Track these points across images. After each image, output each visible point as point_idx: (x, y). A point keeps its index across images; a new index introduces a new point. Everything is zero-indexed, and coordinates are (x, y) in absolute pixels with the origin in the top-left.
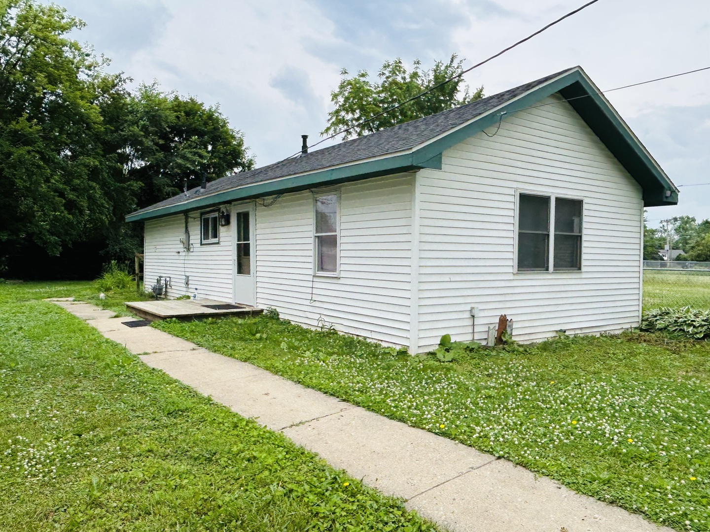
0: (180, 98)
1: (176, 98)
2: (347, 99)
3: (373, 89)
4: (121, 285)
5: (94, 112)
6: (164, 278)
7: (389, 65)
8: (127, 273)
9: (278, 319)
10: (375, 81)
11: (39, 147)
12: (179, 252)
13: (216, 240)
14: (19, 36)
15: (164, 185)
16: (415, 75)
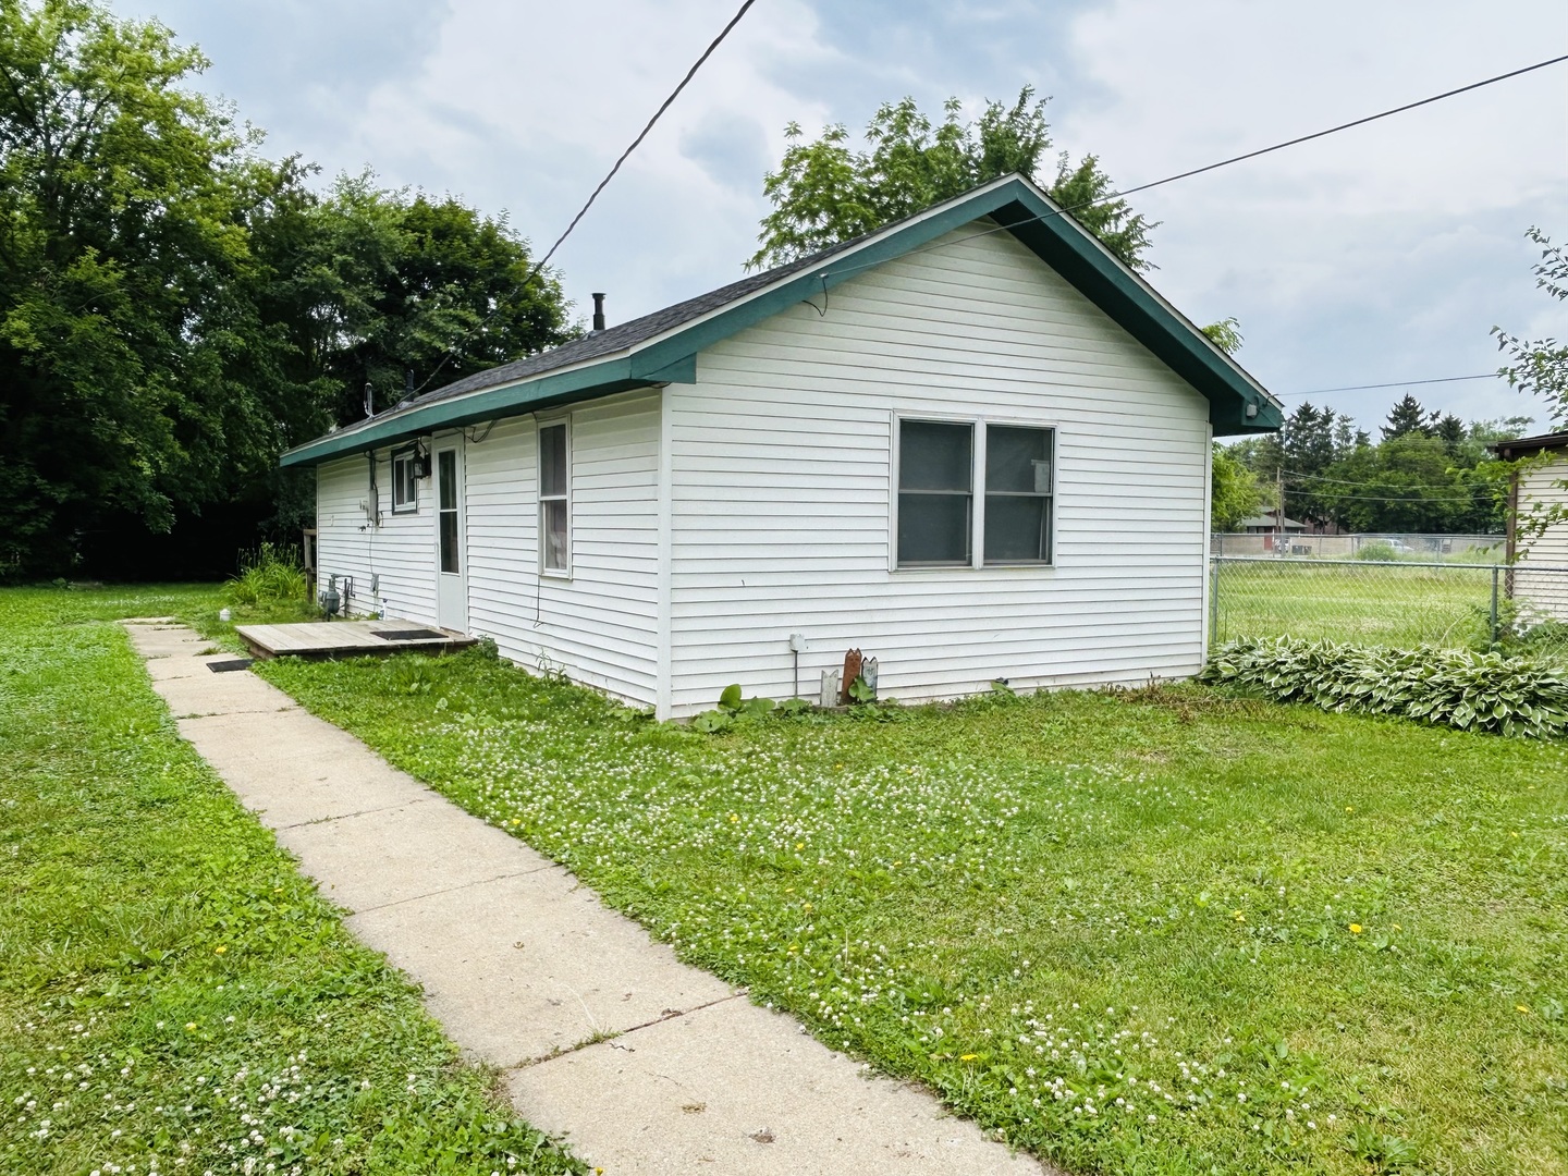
0: (428, 200)
1: (421, 202)
2: (798, 189)
3: (853, 166)
4: (280, 591)
5: (234, 241)
6: (343, 579)
7: (890, 113)
8: (293, 565)
9: (496, 657)
10: (861, 148)
11: (123, 314)
12: (363, 528)
13: (410, 506)
14: (83, 89)
15: (389, 384)
16: (948, 133)
